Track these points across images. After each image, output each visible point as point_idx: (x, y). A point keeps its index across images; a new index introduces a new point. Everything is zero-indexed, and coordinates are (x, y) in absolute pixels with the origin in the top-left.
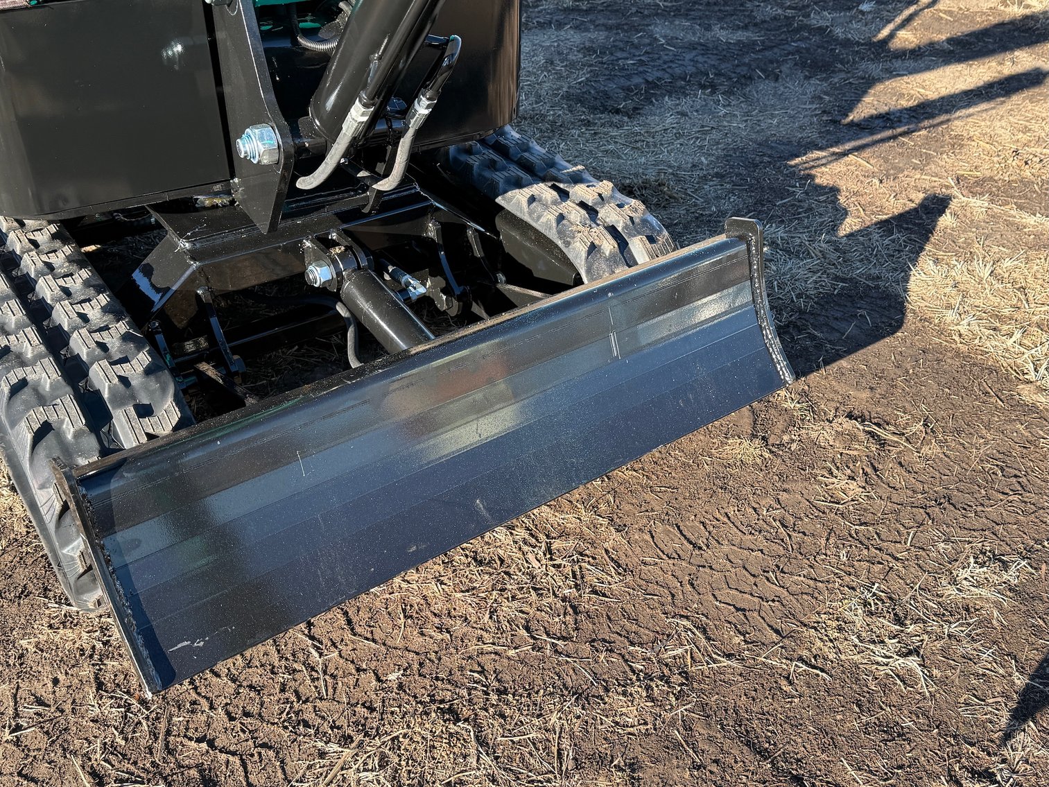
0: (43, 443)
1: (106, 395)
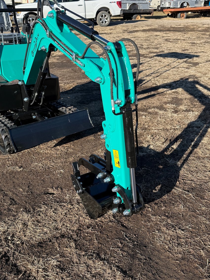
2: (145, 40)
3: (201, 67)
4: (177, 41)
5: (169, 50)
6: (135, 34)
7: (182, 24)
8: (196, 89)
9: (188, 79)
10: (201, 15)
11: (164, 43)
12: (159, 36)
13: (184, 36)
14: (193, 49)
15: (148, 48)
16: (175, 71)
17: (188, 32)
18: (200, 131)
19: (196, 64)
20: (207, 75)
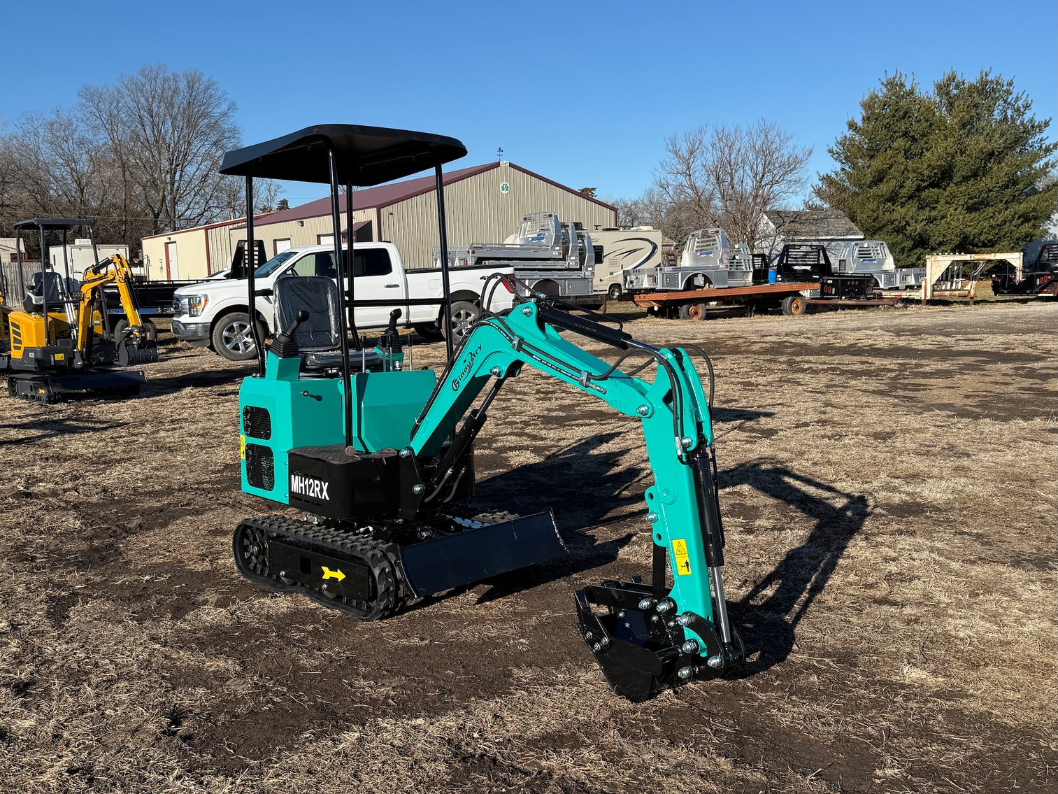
3: (784, 438)
8: (785, 485)
9: (756, 465)
10: (751, 309)
14: (750, 398)
17: (723, 356)
18: (819, 564)
19: (769, 433)
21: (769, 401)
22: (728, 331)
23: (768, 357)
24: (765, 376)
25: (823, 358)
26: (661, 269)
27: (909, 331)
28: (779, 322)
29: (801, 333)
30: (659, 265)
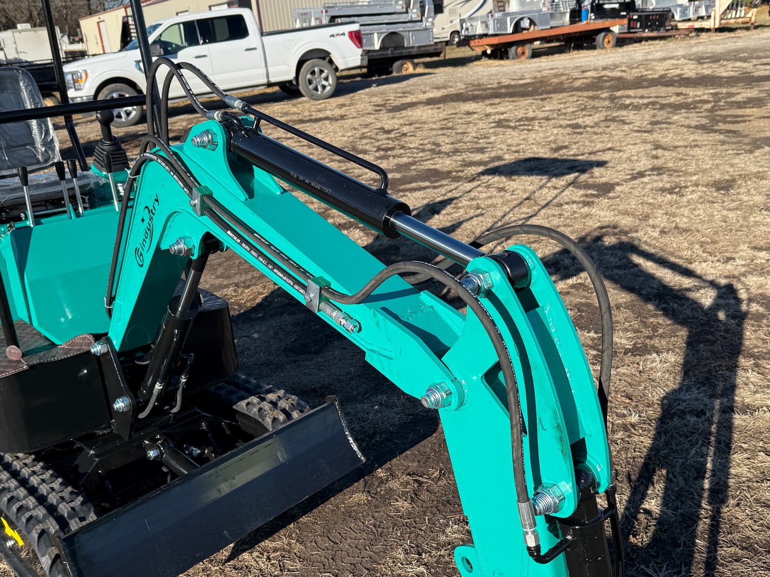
0: (42, 538)
1: (66, 515)
2: (442, 129)
3: (622, 196)
4: (529, 125)
5: (516, 152)
6: (409, 112)
7: (527, 76)
8: (636, 269)
9: (599, 239)
10: (570, 46)
11: (496, 134)
12: (475, 113)
13: (544, 109)
14: (580, 143)
15: (456, 151)
16: (554, 215)
17: (550, 96)
18: (710, 427)
19: (606, 189)
20: (651, 222)
21: (599, 146)
22: (552, 69)
23: (590, 94)
24: (591, 115)
25: (641, 92)
26: (492, 16)
27: (707, 58)
28: (594, 56)
29: (616, 66)
30: (491, 12)
